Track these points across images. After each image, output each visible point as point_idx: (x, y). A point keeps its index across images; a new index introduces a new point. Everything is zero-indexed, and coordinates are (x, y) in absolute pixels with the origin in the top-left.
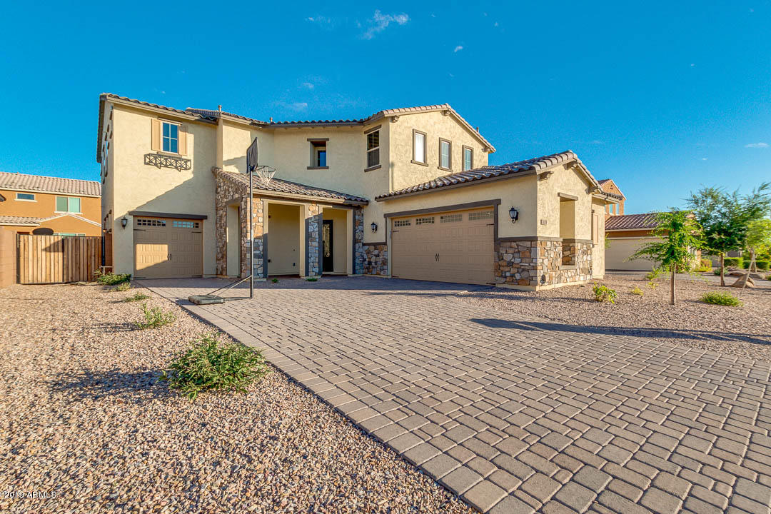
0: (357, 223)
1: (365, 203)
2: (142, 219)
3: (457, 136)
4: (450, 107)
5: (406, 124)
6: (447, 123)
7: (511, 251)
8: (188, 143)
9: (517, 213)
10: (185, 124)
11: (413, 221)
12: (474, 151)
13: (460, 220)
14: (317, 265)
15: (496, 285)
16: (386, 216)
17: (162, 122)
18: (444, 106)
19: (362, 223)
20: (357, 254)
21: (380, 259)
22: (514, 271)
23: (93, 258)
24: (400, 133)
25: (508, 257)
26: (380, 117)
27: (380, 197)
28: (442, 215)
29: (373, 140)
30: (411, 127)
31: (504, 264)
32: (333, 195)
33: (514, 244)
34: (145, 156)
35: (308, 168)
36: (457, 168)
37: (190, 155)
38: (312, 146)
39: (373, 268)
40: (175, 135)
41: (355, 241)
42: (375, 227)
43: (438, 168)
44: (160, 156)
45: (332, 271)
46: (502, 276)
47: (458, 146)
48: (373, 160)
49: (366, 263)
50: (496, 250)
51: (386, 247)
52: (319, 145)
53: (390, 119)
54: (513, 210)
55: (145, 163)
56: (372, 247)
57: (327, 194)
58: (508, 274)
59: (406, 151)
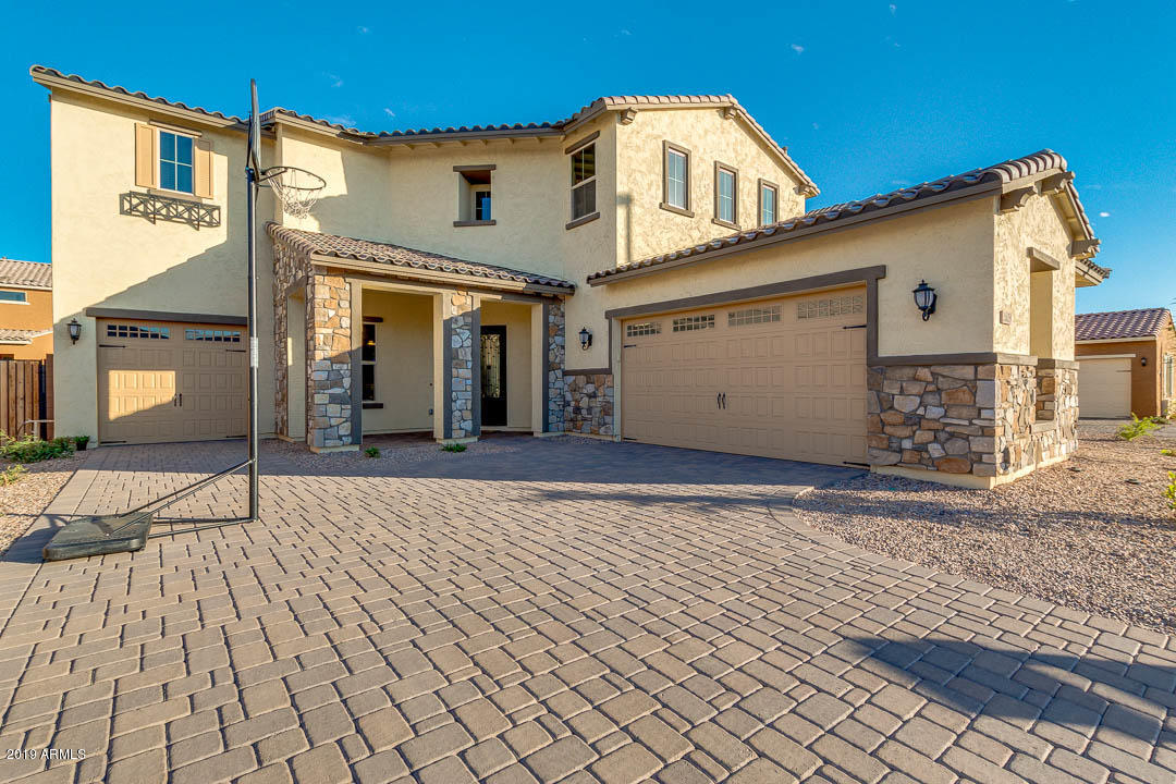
0: (552, 331)
1: (568, 291)
2: (118, 324)
3: (749, 159)
4: (735, 101)
5: (649, 130)
6: (729, 132)
7: (916, 388)
8: (215, 172)
9: (935, 297)
10: (208, 136)
11: (667, 324)
12: (780, 192)
13: (777, 318)
14: (468, 415)
15: (872, 469)
16: (609, 315)
17: (157, 131)
18: (724, 99)
19: (561, 331)
20: (552, 393)
21: (598, 403)
22: (922, 436)
23: (21, 403)
24: (638, 147)
25: (907, 404)
26: (598, 115)
27: (598, 276)
28: (732, 310)
29: (584, 163)
30: (660, 136)
31: (898, 419)
32: (501, 273)
33: (924, 373)
34: (122, 197)
35: (456, 224)
36: (748, 222)
37: (220, 197)
38: (464, 182)
39: (584, 419)
40: (187, 156)
41: (548, 367)
42: (588, 339)
43: (713, 221)
44: (155, 198)
45: (505, 424)
46: (889, 448)
47: (750, 181)
48: (584, 205)
49: (570, 409)
50: (874, 385)
51: (609, 378)
52: (477, 179)
53: (617, 117)
54: (923, 287)
55: (122, 212)
56: (582, 379)
57: (488, 271)
58: (907, 444)
59: (650, 185)
